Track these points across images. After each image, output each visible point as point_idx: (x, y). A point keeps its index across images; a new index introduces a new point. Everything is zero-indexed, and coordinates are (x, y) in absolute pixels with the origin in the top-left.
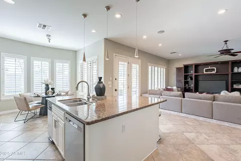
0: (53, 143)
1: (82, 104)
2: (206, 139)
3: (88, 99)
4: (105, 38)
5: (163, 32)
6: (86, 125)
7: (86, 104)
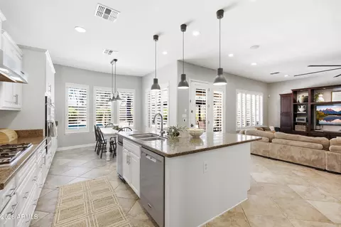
0: (124, 181)
1: (155, 139)
2: (322, 194)
3: (162, 134)
4: (179, 61)
5: (258, 46)
6: (166, 158)
7: (159, 139)
